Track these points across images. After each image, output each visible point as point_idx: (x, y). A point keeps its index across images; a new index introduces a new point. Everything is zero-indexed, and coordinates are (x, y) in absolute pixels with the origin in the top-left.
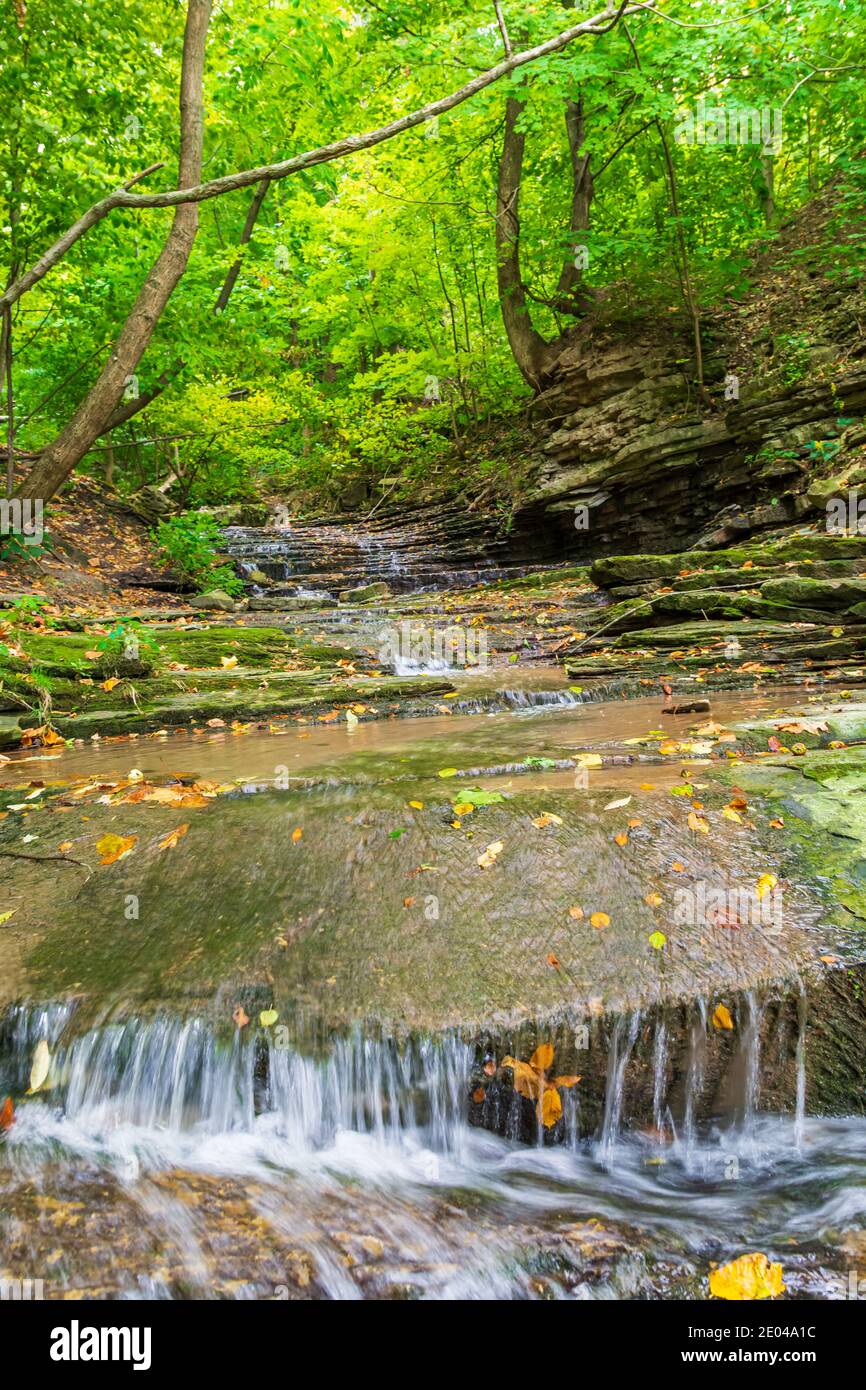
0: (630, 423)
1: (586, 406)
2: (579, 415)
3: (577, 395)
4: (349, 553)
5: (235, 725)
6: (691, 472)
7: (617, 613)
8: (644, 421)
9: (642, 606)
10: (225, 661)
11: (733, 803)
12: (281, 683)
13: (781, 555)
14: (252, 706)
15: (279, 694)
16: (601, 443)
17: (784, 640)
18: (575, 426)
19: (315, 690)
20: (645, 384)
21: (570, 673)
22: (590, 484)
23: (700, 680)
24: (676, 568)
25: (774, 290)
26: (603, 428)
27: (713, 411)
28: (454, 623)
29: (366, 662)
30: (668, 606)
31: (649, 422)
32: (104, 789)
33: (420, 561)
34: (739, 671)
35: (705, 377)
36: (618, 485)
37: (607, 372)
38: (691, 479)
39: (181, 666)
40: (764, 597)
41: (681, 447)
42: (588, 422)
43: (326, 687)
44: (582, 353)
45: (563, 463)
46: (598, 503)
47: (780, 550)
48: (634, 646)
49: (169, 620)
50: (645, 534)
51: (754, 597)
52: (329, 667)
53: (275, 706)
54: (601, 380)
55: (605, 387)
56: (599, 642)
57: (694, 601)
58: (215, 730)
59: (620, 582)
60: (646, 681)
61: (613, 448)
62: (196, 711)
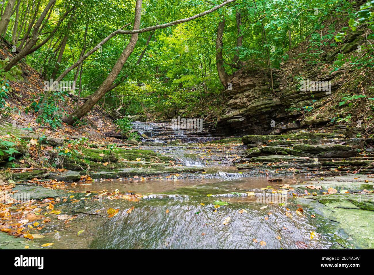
0: (252, 98)
1: (240, 93)
2: (237, 95)
3: (237, 90)
4: (170, 131)
5: (142, 178)
6: (270, 113)
7: (250, 152)
8: (256, 98)
9: (258, 150)
10: (137, 159)
11: (299, 209)
12: (155, 166)
13: (298, 137)
14: (146, 173)
15: (154, 169)
16: (243, 103)
17: (301, 162)
18: (236, 98)
19: (165, 169)
20: (257, 88)
21: (238, 168)
22: (240, 114)
23: (277, 172)
24: (267, 139)
25: (293, 64)
26: (244, 99)
27: (276, 96)
28: (202, 152)
29: (177, 162)
30: (265, 150)
31: (258, 98)
32: (108, 194)
33: (190, 134)
34: (288, 170)
35: (274, 87)
36: (248, 115)
37: (246, 84)
38: (269, 115)
39: (125, 160)
40: (294, 149)
41: (267, 105)
42: (240, 97)
43: (168, 168)
44: (239, 78)
45: (232, 108)
46: (242, 120)
47: (298, 136)
48: (256, 161)
49: (120, 147)
50: (256, 129)
51: (291, 149)
52: (167, 162)
53: (153, 173)
54: (244, 86)
55: (245, 88)
56: (245, 159)
57: (273, 149)
58: (136, 179)
59: (251, 142)
60: (261, 172)
61: (247, 105)
62: (130, 173)
